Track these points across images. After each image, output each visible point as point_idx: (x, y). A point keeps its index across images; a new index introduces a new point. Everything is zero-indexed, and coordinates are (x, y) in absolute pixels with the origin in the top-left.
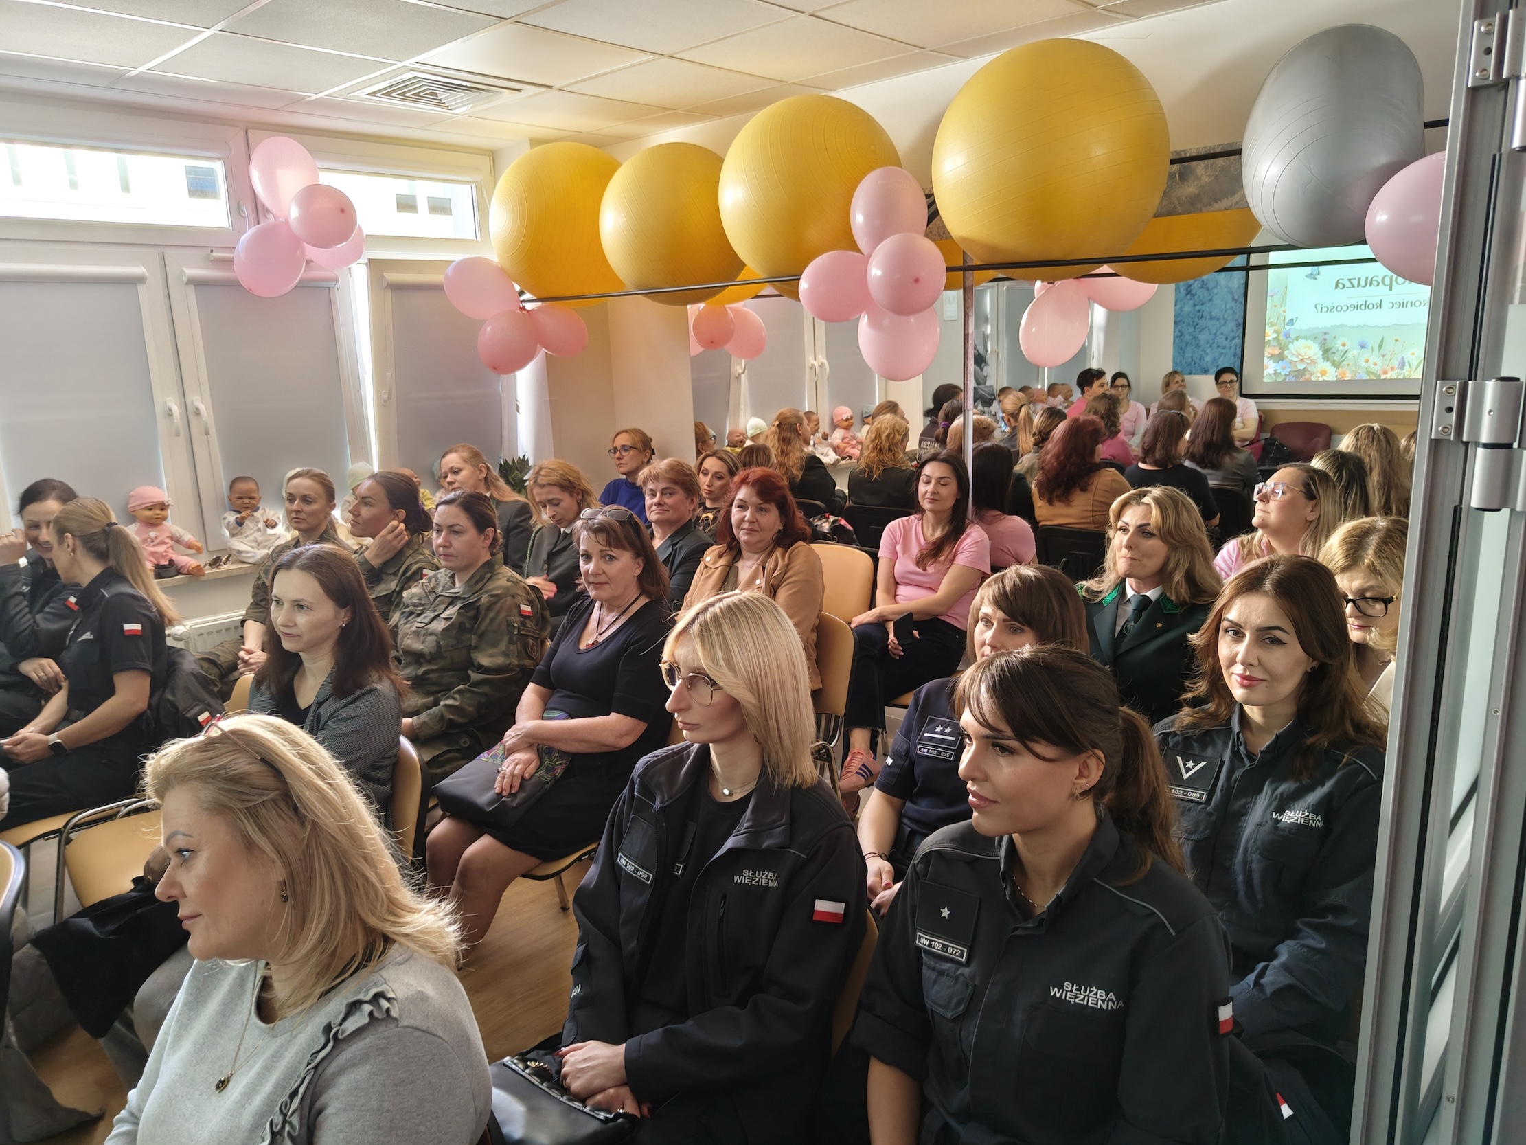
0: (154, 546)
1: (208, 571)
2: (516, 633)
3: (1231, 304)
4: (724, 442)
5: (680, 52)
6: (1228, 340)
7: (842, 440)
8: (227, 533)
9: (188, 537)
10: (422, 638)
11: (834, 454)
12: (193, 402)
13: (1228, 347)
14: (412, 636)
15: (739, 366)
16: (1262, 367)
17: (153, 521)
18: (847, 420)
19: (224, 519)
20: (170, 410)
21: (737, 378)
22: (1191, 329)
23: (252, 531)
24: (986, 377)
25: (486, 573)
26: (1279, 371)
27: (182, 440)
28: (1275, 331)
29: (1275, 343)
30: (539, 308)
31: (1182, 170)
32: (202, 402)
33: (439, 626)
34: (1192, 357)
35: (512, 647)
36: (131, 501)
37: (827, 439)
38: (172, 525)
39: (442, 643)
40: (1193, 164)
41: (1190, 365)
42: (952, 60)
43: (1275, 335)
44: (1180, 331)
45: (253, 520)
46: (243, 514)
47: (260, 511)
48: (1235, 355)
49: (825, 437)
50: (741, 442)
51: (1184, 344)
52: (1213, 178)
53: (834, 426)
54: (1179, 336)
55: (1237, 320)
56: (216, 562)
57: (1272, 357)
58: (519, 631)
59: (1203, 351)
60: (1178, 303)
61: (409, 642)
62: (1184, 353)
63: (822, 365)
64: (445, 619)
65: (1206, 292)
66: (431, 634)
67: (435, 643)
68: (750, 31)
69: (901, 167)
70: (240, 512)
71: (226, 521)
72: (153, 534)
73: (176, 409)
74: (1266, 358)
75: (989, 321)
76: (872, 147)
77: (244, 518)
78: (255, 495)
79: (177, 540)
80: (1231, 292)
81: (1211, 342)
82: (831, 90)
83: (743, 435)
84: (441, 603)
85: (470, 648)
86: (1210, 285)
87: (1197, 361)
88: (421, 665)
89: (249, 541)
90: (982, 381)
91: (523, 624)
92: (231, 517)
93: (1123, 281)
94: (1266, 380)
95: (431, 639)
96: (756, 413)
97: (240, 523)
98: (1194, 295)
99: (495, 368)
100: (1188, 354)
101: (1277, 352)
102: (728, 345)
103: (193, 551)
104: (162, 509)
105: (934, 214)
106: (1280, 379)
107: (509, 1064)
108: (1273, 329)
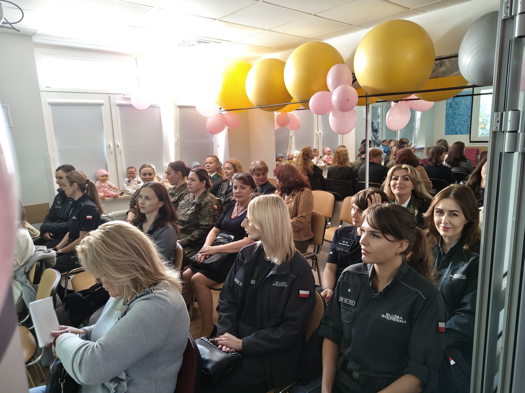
0: (104, 188)
1: (119, 196)
2: (212, 214)
3: (466, 110)
4: (286, 159)
5: (272, 28)
6: (465, 122)
7: (327, 159)
8: (126, 185)
9: (114, 186)
10: (185, 216)
11: (324, 163)
12: (117, 143)
13: (465, 125)
14: (181, 216)
15: (292, 133)
16: (478, 132)
17: (103, 181)
18: (329, 152)
19: (125, 180)
20: (110, 145)
21: (291, 137)
22: (452, 119)
23: (133, 184)
24: (378, 137)
25: (204, 195)
26: (483, 133)
27: (113, 155)
28: (482, 119)
29: (482, 123)
30: (226, 114)
31: (440, 63)
32: (119, 143)
33: (189, 212)
34: (452, 129)
35: (211, 219)
36: (97, 174)
37: (321, 158)
38: (109, 182)
39: (190, 218)
40: (444, 60)
41: (451, 131)
42: (362, 29)
43: (482, 120)
44: (447, 120)
45: (134, 181)
46: (130, 179)
47: (136, 178)
48: (468, 128)
49: (321, 157)
50: (292, 158)
51: (449, 124)
52: (451, 65)
53: (324, 154)
54: (447, 121)
55: (468, 115)
56: (122, 194)
57: (481, 128)
58: (213, 213)
59: (456, 126)
60: (447, 110)
61: (180, 217)
62: (449, 127)
63: (320, 133)
64: (191, 210)
65: (457, 106)
66: (187, 215)
67: (188, 218)
68: (294, 21)
69: (344, 64)
70: (129, 178)
71: (125, 181)
72: (103, 185)
73: (112, 145)
74: (479, 129)
75: (380, 118)
76: (335, 58)
77: (130, 180)
78: (134, 173)
79: (110, 186)
80: (466, 105)
81: (459, 123)
82: (322, 40)
83: (293, 156)
84: (190, 205)
85: (199, 219)
86: (459, 103)
87: (454, 130)
88: (184, 225)
89: (131, 187)
90: (377, 138)
91: (214, 211)
92: (127, 179)
93: (422, 101)
94: (479, 136)
95: (187, 216)
96: (297, 149)
97: (129, 181)
98: (453, 107)
99: (211, 133)
100: (451, 128)
101: (483, 126)
102: (288, 126)
103: (115, 190)
104: (106, 177)
105: (355, 80)
106: (484, 136)
107: (203, 339)
108: (481, 118)
